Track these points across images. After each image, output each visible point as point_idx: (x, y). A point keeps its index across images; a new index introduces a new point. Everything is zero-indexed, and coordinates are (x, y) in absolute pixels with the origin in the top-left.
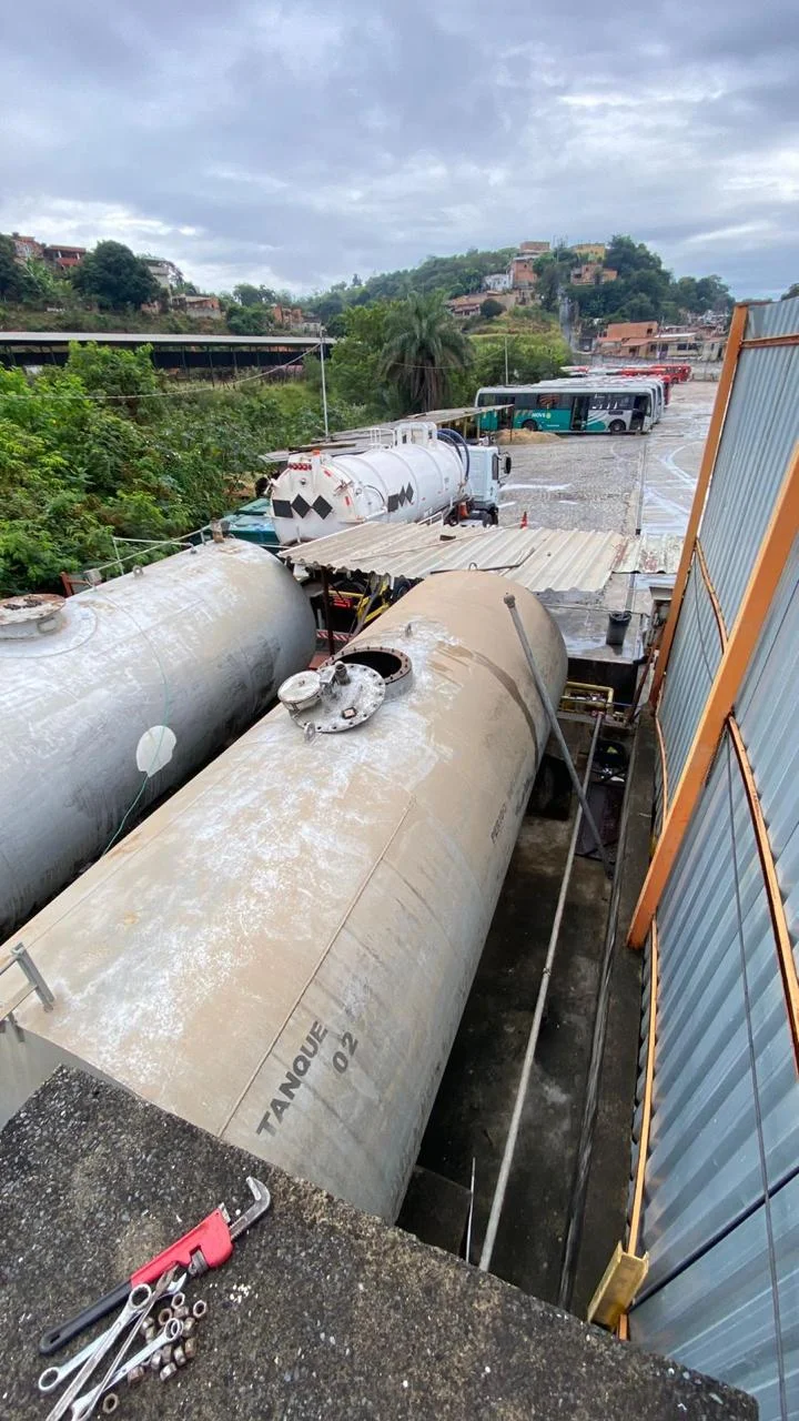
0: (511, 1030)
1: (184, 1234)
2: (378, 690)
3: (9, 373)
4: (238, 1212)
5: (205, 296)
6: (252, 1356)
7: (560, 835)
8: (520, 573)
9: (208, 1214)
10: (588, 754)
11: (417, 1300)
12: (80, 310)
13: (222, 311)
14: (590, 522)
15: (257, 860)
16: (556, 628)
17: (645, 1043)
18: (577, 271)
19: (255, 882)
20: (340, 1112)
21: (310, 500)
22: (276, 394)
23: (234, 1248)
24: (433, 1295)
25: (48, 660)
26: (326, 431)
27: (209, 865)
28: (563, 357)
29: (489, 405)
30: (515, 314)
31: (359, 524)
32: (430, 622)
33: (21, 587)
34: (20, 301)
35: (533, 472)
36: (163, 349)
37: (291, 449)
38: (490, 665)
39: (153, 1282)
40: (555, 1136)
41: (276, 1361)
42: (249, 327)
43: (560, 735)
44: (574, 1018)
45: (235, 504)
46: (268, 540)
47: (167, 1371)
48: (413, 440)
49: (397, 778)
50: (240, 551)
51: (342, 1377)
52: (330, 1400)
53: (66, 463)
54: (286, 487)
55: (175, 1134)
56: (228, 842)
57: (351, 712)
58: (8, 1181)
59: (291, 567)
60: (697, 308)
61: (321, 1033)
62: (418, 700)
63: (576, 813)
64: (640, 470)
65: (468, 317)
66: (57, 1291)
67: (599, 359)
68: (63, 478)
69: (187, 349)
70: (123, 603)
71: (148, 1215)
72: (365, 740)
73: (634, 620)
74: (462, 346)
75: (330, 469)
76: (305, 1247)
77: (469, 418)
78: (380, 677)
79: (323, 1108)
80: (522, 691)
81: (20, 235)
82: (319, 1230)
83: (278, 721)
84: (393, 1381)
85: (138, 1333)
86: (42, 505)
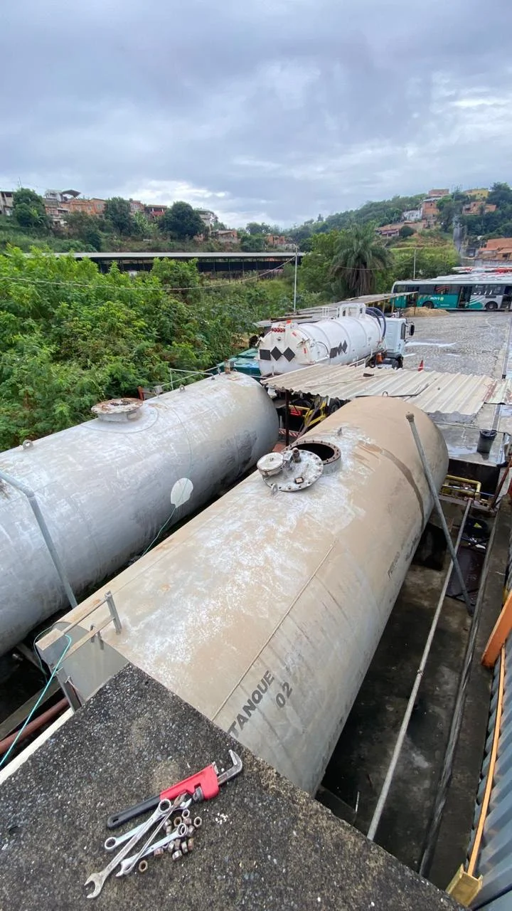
0: (391, 709)
1: (191, 775)
2: (319, 468)
3: (122, 275)
4: (223, 770)
5: (229, 230)
6: (227, 858)
7: (435, 580)
8: (418, 400)
9: (205, 767)
10: (460, 526)
11: (330, 850)
12: (160, 239)
13: (238, 238)
14: (468, 369)
15: (240, 564)
16: (442, 438)
17: (491, 735)
18: (467, 206)
19: (237, 577)
20: (278, 732)
21: (282, 349)
22: (265, 286)
23: (219, 791)
24: (340, 849)
25: (131, 435)
26: (294, 309)
27: (212, 562)
28: (454, 261)
29: (401, 292)
30: (422, 235)
31: (310, 365)
32: (353, 428)
33: (116, 394)
34: (130, 236)
35: (429, 335)
36: (203, 261)
37: (272, 319)
38: (392, 457)
39: (172, 799)
40: (419, 790)
41: (240, 865)
42: (253, 247)
43: (440, 510)
44: (437, 709)
45: (236, 351)
46: (255, 373)
47: (177, 854)
48: (350, 314)
49: (327, 525)
50: (239, 379)
51: (279, 885)
52: (271, 897)
53: (147, 325)
54: (268, 342)
55: (188, 716)
56: (223, 550)
57: (300, 480)
58: (97, 723)
59: (267, 389)
61: (270, 679)
62: (344, 476)
63: (449, 567)
64: (507, 336)
65: (390, 238)
66: (119, 793)
67: (480, 262)
68: (144, 333)
69: (217, 261)
70: (172, 406)
71: (171, 759)
72: (307, 498)
73: (499, 437)
74: (385, 255)
75: (297, 332)
76: (262, 801)
77: (387, 301)
78: (320, 460)
79: (268, 727)
80: (415, 478)
81: (134, 200)
82: (270, 792)
83: (255, 482)
84: (311, 896)
85: (162, 828)
86: (132, 348)
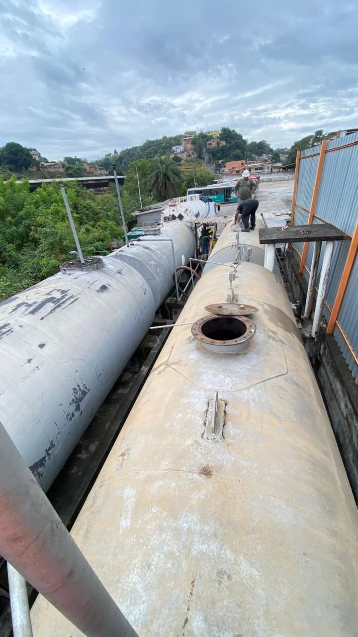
5: (53, 162)
13: (62, 168)
18: (209, 142)
21: (177, 215)
26: (141, 207)
28: (211, 176)
30: (186, 161)
42: (76, 174)
60: (259, 153)
67: (224, 176)
